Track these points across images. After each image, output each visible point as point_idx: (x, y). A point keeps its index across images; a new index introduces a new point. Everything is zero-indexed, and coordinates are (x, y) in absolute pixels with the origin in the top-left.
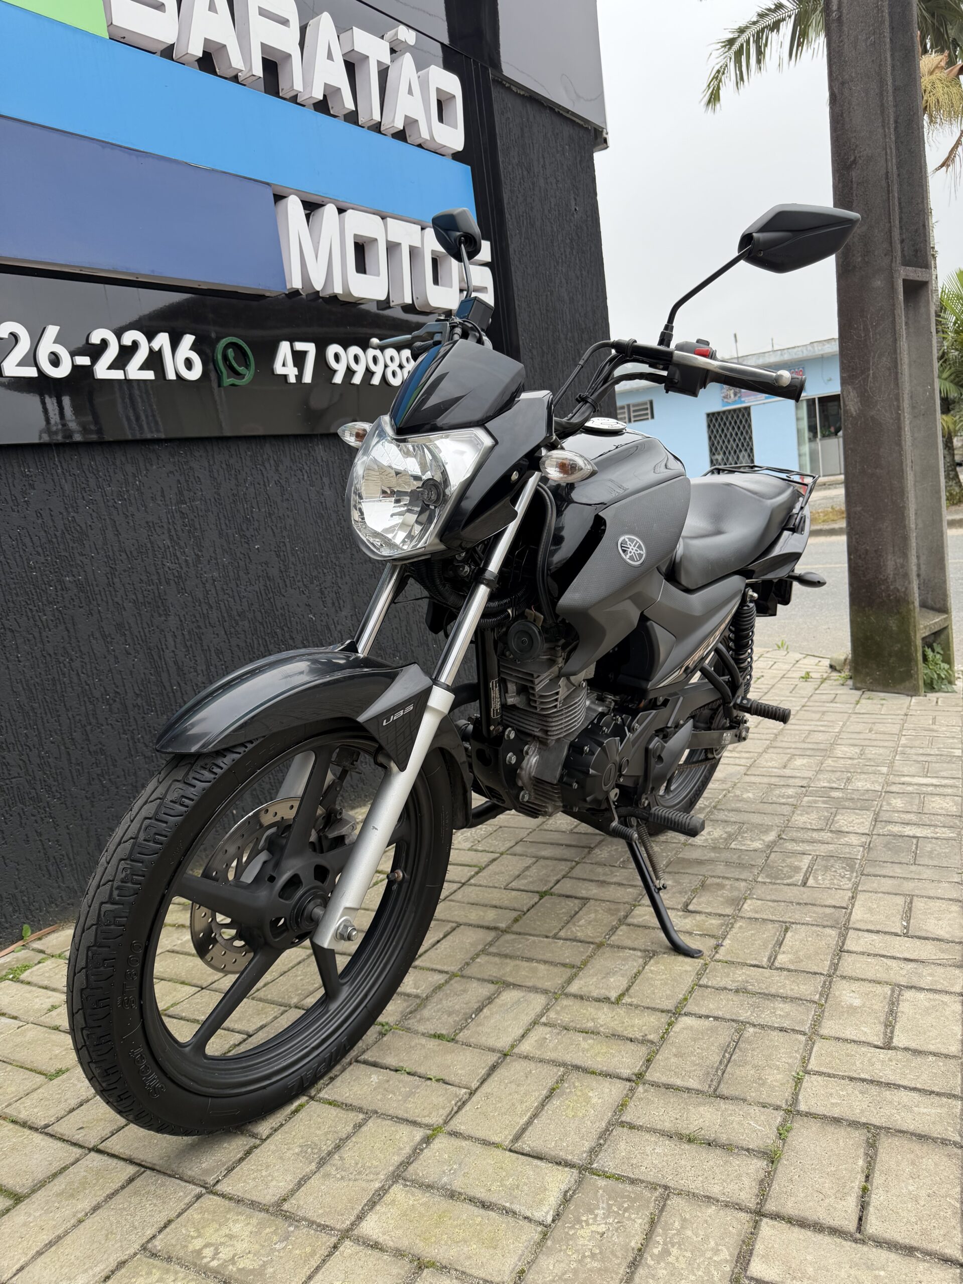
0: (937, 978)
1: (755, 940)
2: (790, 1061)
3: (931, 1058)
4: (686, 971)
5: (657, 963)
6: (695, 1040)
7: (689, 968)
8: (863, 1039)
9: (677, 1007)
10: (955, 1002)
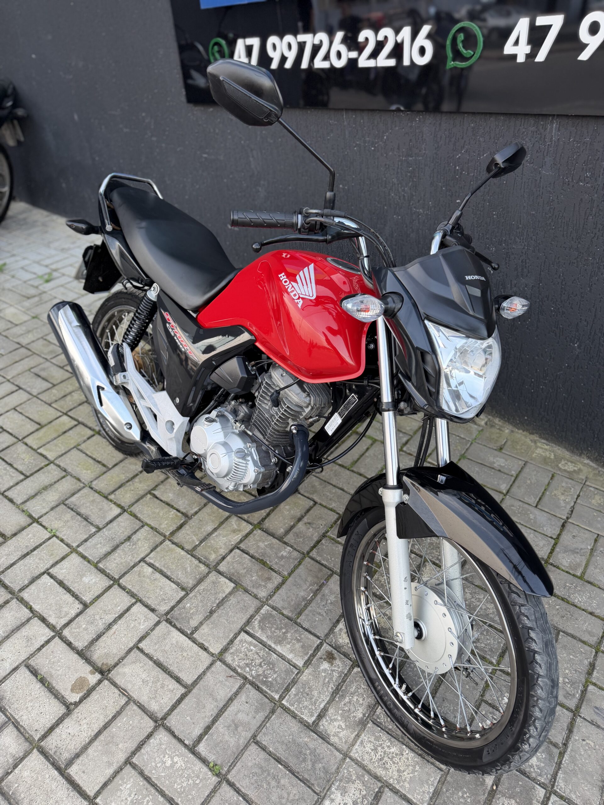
0: (81, 629)
1: (177, 566)
2: (63, 533)
3: (26, 582)
4: (161, 524)
5: (177, 516)
6: (100, 509)
7: (163, 526)
8: (58, 566)
9: (131, 511)
10: (57, 623)
